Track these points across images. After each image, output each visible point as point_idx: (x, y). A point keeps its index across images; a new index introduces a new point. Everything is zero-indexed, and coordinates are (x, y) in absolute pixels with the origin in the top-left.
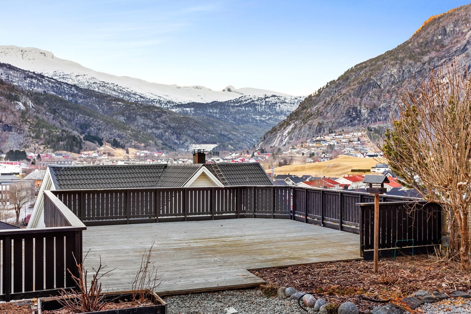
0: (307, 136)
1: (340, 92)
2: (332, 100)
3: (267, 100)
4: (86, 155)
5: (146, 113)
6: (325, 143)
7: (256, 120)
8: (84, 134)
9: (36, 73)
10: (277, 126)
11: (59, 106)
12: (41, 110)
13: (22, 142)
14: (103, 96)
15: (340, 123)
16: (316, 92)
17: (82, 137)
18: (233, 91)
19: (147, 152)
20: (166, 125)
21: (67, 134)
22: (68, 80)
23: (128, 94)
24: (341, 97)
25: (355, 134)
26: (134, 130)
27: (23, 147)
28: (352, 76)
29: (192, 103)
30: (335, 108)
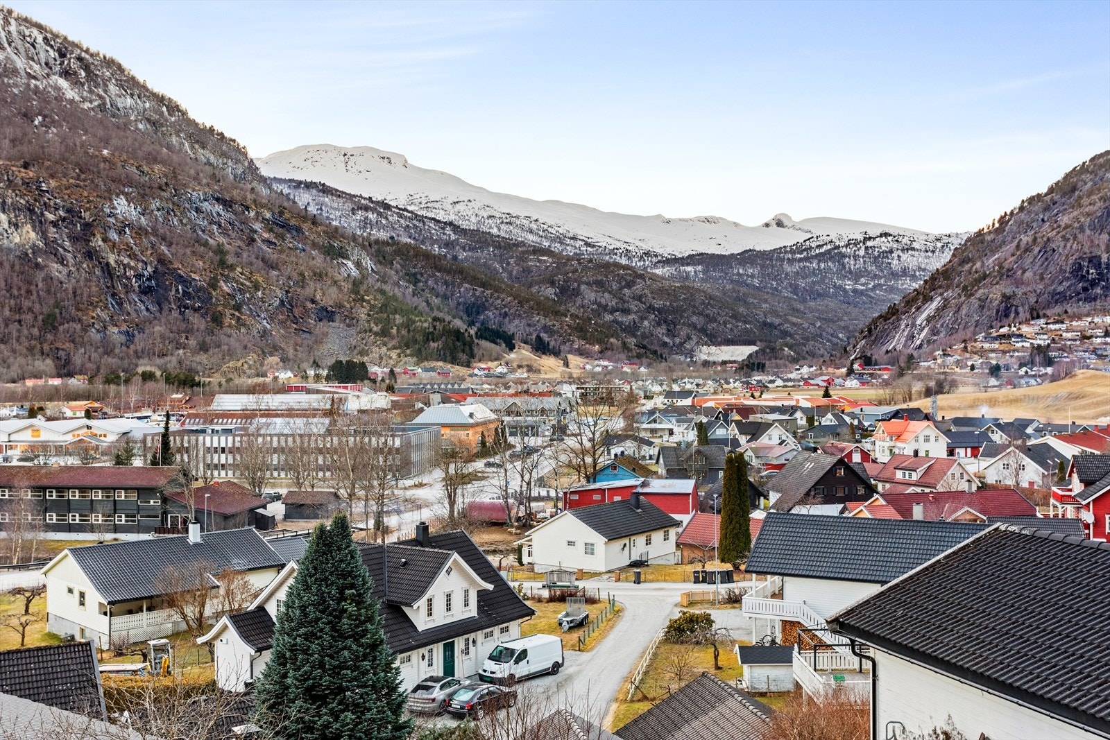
0: (976, 326)
1: (1056, 222)
2: (1035, 240)
3: (869, 244)
4: (484, 369)
5: (600, 278)
6: (1022, 341)
7: (845, 291)
8: (474, 325)
9: (374, 199)
10: (900, 304)
11: (423, 267)
12: (390, 277)
13: (354, 343)
14: (509, 244)
15: (1057, 294)
16: (994, 224)
17: (472, 332)
18: (790, 225)
19: (606, 363)
20: (645, 304)
21: (444, 326)
22: (438, 211)
23: (560, 239)
24: (1059, 232)
25: (1096, 320)
26: (577, 317)
27: (357, 355)
28: (1086, 184)
29: (698, 255)
30: (1043, 259)
